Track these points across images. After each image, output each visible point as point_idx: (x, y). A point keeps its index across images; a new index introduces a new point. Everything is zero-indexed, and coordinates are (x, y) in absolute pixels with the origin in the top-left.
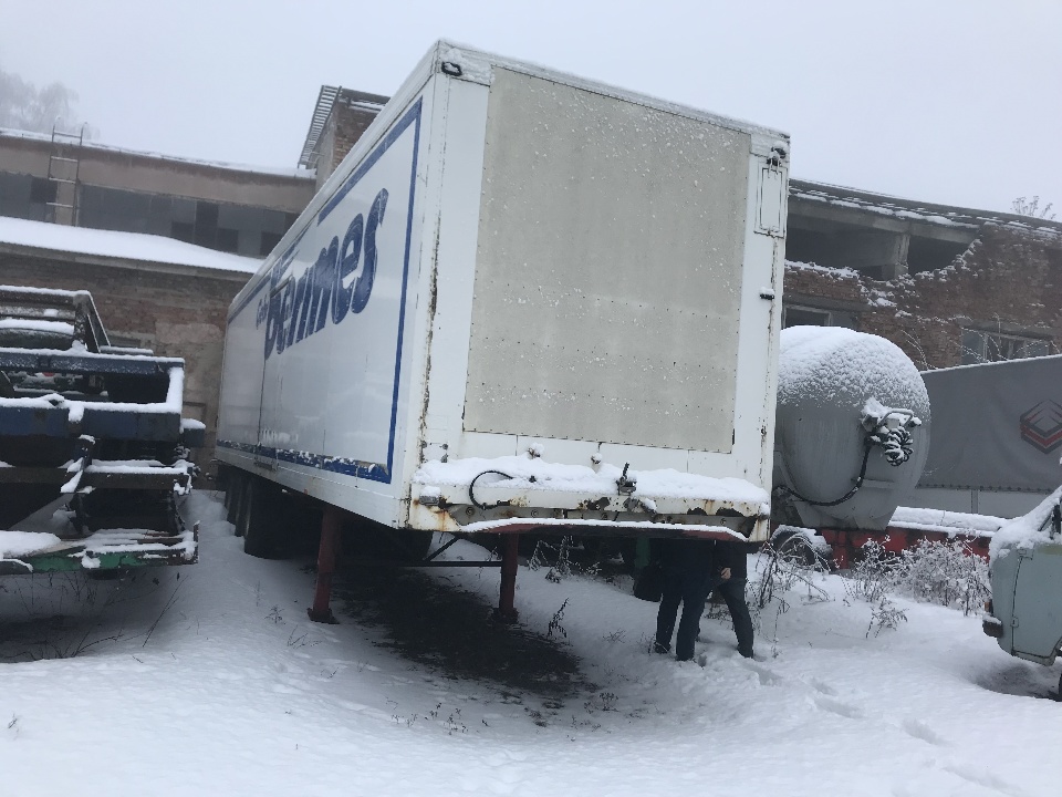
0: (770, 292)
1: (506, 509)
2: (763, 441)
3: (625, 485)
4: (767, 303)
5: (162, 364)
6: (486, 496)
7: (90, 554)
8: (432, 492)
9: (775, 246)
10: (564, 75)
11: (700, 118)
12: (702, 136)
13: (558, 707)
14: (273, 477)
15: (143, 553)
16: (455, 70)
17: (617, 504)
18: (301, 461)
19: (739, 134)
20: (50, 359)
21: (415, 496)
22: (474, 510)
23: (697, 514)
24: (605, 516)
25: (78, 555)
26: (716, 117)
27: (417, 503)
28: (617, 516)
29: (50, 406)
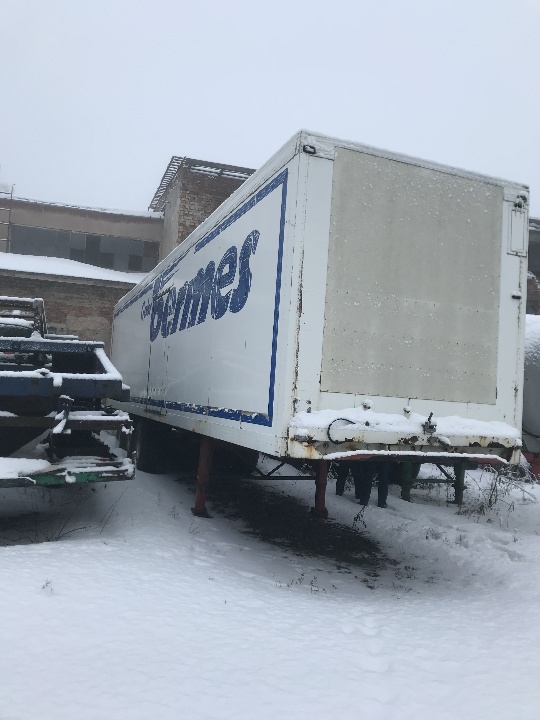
0: (518, 294)
1: (350, 444)
2: (516, 396)
3: (429, 427)
4: (516, 301)
5: (89, 345)
6: (337, 436)
7: (69, 473)
8: (303, 432)
9: (521, 262)
10: (381, 151)
11: (470, 176)
12: (472, 189)
13: (376, 575)
14: (163, 420)
15: (102, 472)
16: (312, 150)
17: (423, 440)
18: (188, 409)
19: (495, 186)
20: (19, 343)
21: (291, 435)
22: (330, 444)
23: (475, 446)
24: (414, 449)
25: (63, 474)
26: (480, 176)
27: (292, 440)
28: (421, 448)
29: (41, 376)
